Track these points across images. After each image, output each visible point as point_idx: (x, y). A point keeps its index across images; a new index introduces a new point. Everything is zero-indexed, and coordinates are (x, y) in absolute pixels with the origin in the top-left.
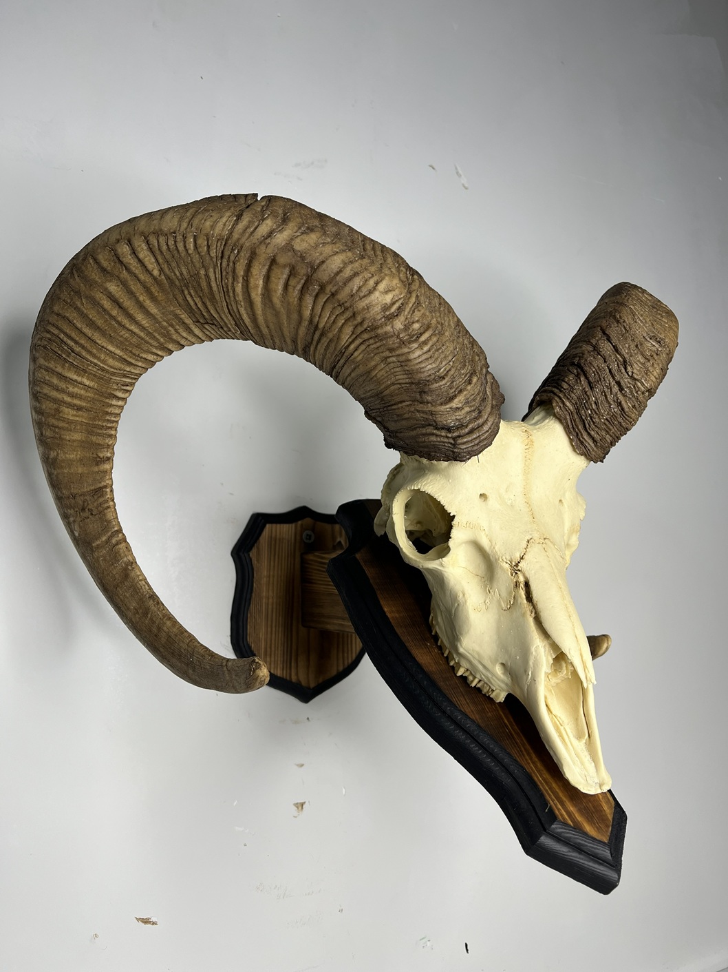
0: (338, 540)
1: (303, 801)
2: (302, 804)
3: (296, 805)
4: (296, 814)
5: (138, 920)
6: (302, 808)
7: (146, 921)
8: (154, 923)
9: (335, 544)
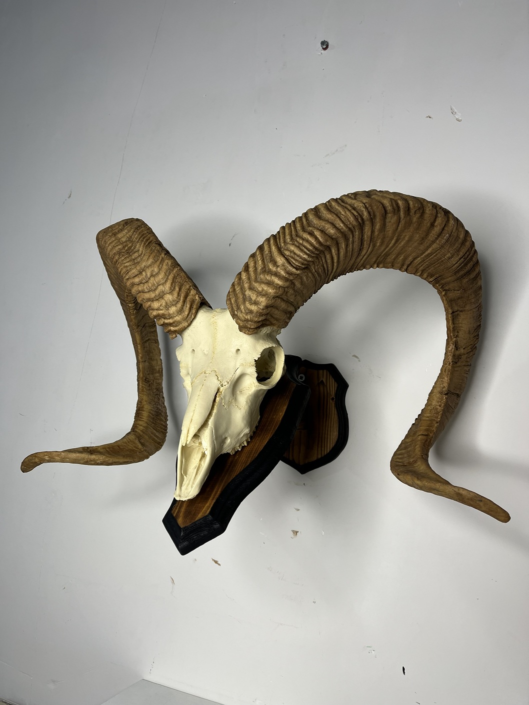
0: (321, 379)
1: (297, 530)
2: (297, 532)
3: (292, 531)
4: (293, 536)
5: (213, 560)
6: (296, 534)
7: (216, 562)
8: (219, 565)
9: (319, 382)
